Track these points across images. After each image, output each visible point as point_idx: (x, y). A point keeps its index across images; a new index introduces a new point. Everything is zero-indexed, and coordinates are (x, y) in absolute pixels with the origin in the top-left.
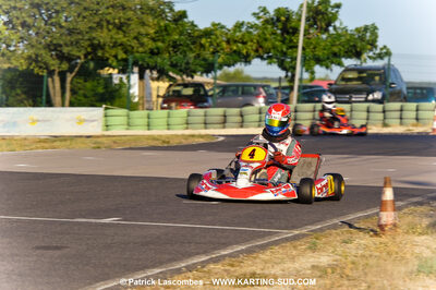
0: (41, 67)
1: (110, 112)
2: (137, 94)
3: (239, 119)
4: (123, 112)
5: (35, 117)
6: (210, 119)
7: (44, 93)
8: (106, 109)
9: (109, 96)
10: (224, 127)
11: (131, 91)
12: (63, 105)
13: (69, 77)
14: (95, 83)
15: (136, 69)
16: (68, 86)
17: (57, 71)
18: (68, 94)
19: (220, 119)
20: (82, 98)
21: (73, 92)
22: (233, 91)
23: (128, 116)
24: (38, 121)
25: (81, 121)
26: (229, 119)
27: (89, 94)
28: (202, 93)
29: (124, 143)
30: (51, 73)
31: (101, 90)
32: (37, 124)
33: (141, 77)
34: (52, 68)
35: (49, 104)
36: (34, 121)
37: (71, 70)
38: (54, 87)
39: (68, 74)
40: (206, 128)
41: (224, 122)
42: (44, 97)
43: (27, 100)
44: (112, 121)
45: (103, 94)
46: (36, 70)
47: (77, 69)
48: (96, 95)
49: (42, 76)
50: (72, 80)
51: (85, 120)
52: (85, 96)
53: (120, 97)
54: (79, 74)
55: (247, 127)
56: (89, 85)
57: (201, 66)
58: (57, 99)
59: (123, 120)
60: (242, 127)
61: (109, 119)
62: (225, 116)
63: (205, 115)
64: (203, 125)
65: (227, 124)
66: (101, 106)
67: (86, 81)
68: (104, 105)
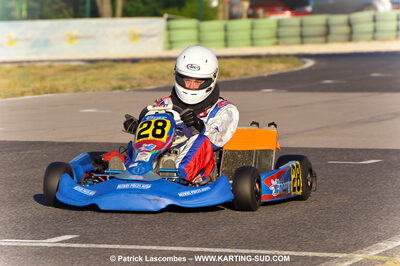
1: (175, 24)
3: (346, 29)
5: (75, 33)
6: (308, 31)
7: (89, 0)
8: (168, 20)
10: (327, 41)
19: (321, 30)
23: (198, 29)
24: (77, 37)
25: (135, 37)
26: (333, 30)
32: (76, 42)
36: (72, 38)
40: (302, 43)
41: (326, 34)
42: (87, 5)
44: (178, 35)
51: (140, 36)
55: (358, 40)
58: (105, 7)
59: (193, 34)
60: (350, 39)
61: (173, 33)
62: (327, 26)
63: (301, 25)
64: (298, 40)
65: (330, 37)
66: (161, 16)
68: (165, 16)
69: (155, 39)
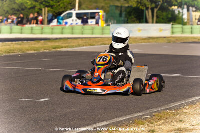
0: (143, 6)
1: (175, 26)
2: (186, 18)
4: (180, 26)
5: (140, 29)
7: (145, 18)
8: (173, 25)
9: (173, 19)
11: (184, 17)
12: (153, 23)
13: (156, 11)
14: (168, 13)
15: (186, 7)
16: (155, 15)
17: (150, 8)
18: (155, 18)
20: (162, 20)
21: (158, 17)
23: (183, 28)
24: (141, 30)
25: (161, 30)
27: (165, 18)
30: (147, 9)
31: (170, 16)
32: (141, 32)
33: (188, 11)
34: (148, 6)
35: (147, 22)
36: (140, 30)
37: (156, 7)
39: (155, 9)
42: (144, 20)
43: (137, 21)
45: (171, 18)
46: (141, 7)
47: (159, 7)
48: (168, 18)
49: (144, 10)
50: (157, 13)
51: (163, 30)
52: (163, 19)
53: (179, 19)
54: (160, 10)
56: (165, 14)
58: (151, 20)
59: (180, 30)
61: (174, 29)
66: (170, 23)
67: (163, 12)
68: (172, 23)
69: (167, 31)
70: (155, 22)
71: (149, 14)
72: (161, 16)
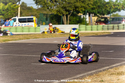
0: (60, 13)
1: (81, 26)
2: (88, 21)
3: (117, 27)
4: (84, 26)
7: (62, 21)
8: (79, 25)
9: (80, 21)
10: (113, 30)
11: (87, 20)
12: (67, 24)
13: (69, 16)
14: (76, 18)
15: (88, 14)
16: (68, 19)
17: (65, 14)
18: (68, 21)
20: (72, 22)
21: (70, 20)
22: (116, 19)
23: (86, 27)
28: (107, 20)
29: (85, 35)
30: (63, 15)
31: (78, 20)
33: (89, 16)
34: (64, 14)
35: (63, 24)
37: (69, 14)
38: (64, 19)
39: (68, 15)
40: (108, 30)
41: (113, 28)
42: (62, 22)
43: (57, 23)
45: (78, 21)
46: (59, 14)
47: (71, 14)
48: (76, 21)
49: (61, 16)
50: (69, 18)
52: (73, 22)
53: (83, 22)
54: (71, 15)
55: (120, 30)
56: (74, 18)
57: (107, 12)
58: (65, 22)
59: (84, 28)
60: (118, 30)
61: (80, 28)
62: (113, 27)
63: (108, 27)
64: (107, 29)
65: (114, 29)
66: (78, 24)
67: (73, 17)
68: (79, 24)
70: (68, 23)
71: (64, 18)
72: (72, 19)
